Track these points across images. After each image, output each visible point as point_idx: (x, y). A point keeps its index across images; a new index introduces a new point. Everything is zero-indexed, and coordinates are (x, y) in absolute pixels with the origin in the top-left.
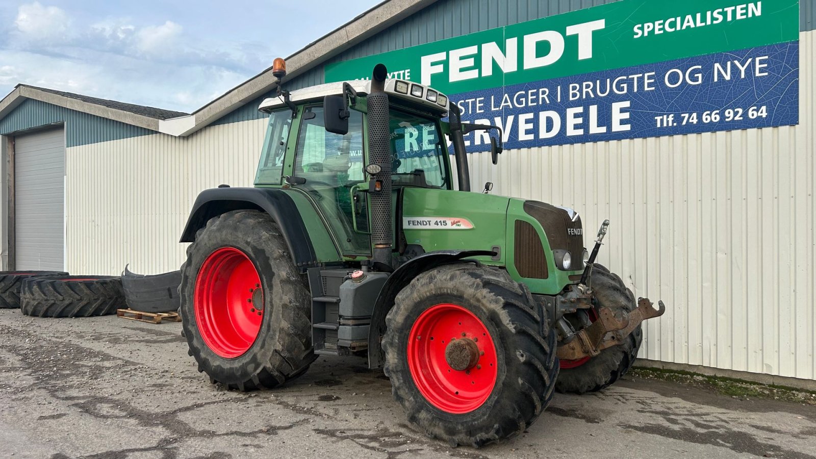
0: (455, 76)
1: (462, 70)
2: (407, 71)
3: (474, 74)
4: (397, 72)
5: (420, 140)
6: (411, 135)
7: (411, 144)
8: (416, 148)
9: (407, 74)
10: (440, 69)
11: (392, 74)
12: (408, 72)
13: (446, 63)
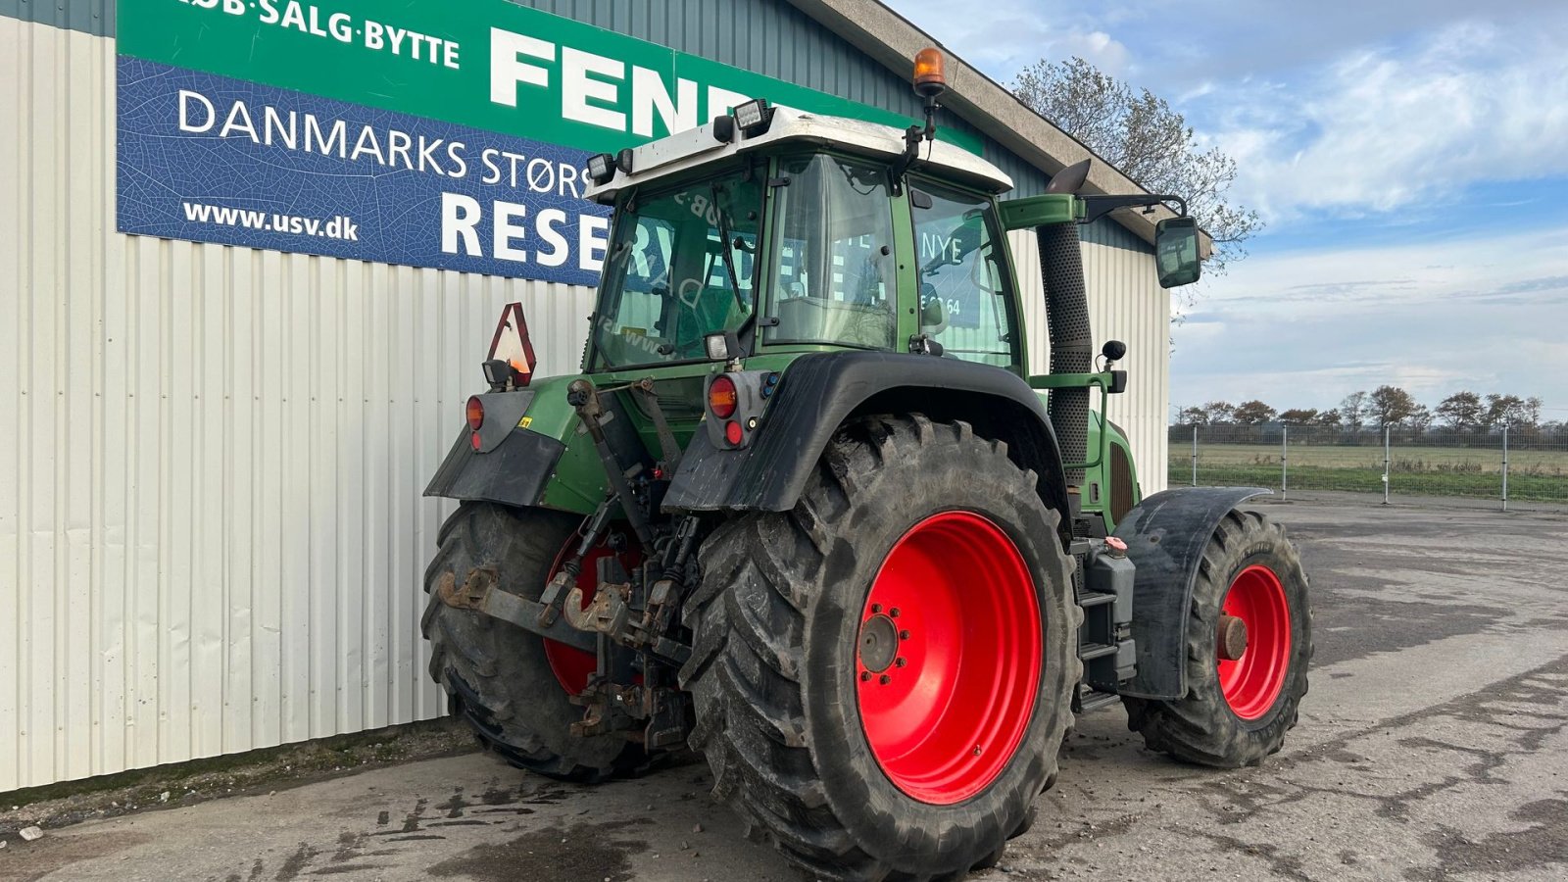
0: (574, 109)
1: (591, 101)
2: (448, 45)
3: (615, 121)
4: (421, 37)
5: (485, 230)
6: (461, 213)
7: (460, 236)
8: (474, 249)
9: (448, 54)
10: (539, 77)
11: (402, 32)
12: (453, 50)
13: (555, 69)
